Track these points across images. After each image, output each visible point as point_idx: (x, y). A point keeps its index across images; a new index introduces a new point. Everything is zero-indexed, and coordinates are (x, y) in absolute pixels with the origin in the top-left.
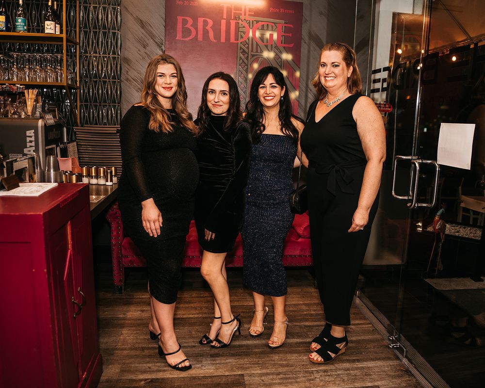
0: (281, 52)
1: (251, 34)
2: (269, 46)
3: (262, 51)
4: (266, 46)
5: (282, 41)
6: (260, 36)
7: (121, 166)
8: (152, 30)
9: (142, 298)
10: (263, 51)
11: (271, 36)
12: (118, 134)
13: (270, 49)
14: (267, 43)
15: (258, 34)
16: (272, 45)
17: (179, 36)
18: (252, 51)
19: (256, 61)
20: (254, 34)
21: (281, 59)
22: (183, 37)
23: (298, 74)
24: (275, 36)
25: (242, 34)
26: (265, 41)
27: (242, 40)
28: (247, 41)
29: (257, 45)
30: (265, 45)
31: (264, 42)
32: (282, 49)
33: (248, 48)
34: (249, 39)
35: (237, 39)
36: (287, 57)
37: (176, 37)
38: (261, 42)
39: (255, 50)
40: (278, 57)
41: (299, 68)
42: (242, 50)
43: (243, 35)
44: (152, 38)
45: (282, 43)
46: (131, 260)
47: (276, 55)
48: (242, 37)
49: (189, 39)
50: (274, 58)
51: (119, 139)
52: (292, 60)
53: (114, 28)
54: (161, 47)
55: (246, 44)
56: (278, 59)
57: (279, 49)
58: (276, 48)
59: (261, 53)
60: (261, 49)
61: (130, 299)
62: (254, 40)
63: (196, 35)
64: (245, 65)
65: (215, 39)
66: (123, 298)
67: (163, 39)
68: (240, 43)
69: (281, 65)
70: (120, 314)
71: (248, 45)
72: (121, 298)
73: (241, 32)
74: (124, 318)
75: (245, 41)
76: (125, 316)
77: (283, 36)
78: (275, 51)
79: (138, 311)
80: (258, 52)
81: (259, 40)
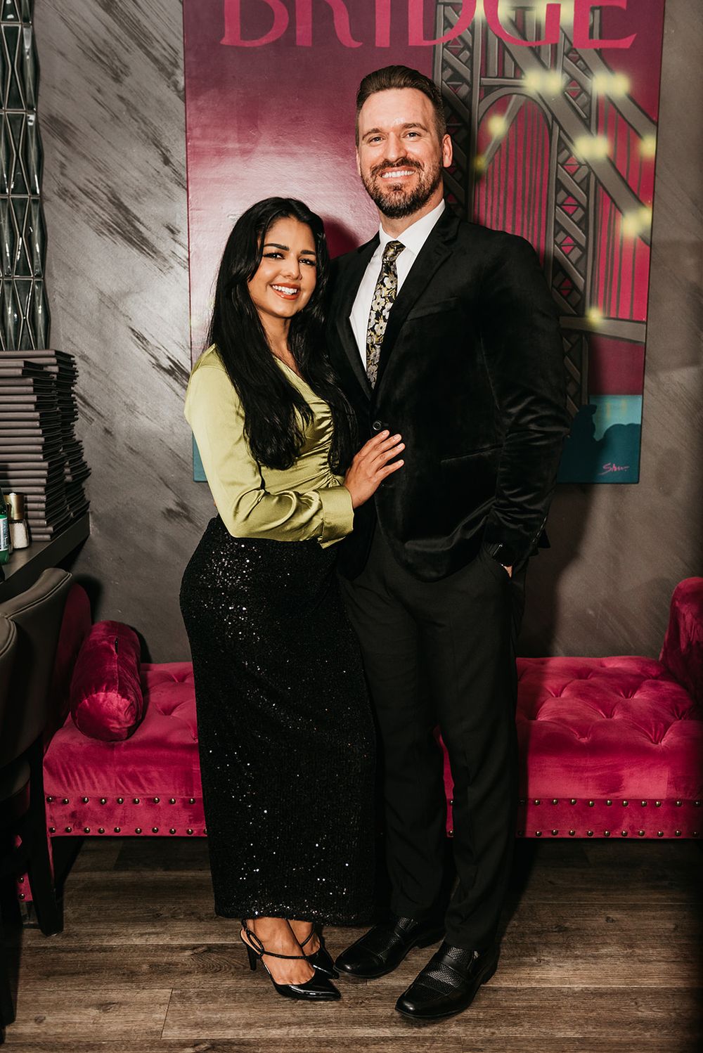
0: (587, 70)
1: (480, 11)
2: (547, 52)
3: (519, 72)
4: (536, 52)
5: (592, 29)
6: (512, 14)
8: (140, 16)
9: (111, 949)
10: (522, 72)
11: (554, 11)
12: (29, 381)
13: (548, 61)
14: (538, 37)
15: (505, 9)
16: (555, 48)
17: (231, 36)
18: (485, 73)
19: (500, 106)
20: (491, 7)
21: (590, 97)
22: (244, 36)
23: (648, 147)
24: (568, 12)
25: (450, 11)
26: (531, 34)
27: (452, 34)
28: (467, 35)
29: (503, 48)
30: (532, 48)
31: (528, 36)
32: (589, 54)
33: (470, 63)
34: (472, 31)
35: (431, 33)
36: (611, 85)
37: (222, 36)
38: (516, 36)
39: (493, 68)
40: (576, 88)
41: (657, 124)
42: (449, 72)
43: (454, 18)
44: (141, 46)
45: (591, 36)
46: (73, 815)
47: (573, 80)
48: (448, 24)
49: (264, 41)
50: (564, 93)
51: (34, 398)
52: (631, 97)
53: (10, 14)
54: (173, 74)
55: (463, 49)
56: (578, 97)
57: (581, 58)
58: (570, 55)
59: (515, 78)
60: (516, 65)
61: (69, 952)
62: (490, 33)
63: (289, 26)
64: (459, 124)
65: (354, 37)
66: (45, 948)
67: (179, 46)
68: (443, 47)
69: (589, 118)
70: (25, 1021)
71: (471, 50)
72: (37, 948)
73: (445, 4)
74: (37, 1039)
75: (460, 37)
76: (39, 1031)
77: (596, 8)
78: (568, 69)
79: (90, 1009)
80: (507, 75)
81: (511, 32)
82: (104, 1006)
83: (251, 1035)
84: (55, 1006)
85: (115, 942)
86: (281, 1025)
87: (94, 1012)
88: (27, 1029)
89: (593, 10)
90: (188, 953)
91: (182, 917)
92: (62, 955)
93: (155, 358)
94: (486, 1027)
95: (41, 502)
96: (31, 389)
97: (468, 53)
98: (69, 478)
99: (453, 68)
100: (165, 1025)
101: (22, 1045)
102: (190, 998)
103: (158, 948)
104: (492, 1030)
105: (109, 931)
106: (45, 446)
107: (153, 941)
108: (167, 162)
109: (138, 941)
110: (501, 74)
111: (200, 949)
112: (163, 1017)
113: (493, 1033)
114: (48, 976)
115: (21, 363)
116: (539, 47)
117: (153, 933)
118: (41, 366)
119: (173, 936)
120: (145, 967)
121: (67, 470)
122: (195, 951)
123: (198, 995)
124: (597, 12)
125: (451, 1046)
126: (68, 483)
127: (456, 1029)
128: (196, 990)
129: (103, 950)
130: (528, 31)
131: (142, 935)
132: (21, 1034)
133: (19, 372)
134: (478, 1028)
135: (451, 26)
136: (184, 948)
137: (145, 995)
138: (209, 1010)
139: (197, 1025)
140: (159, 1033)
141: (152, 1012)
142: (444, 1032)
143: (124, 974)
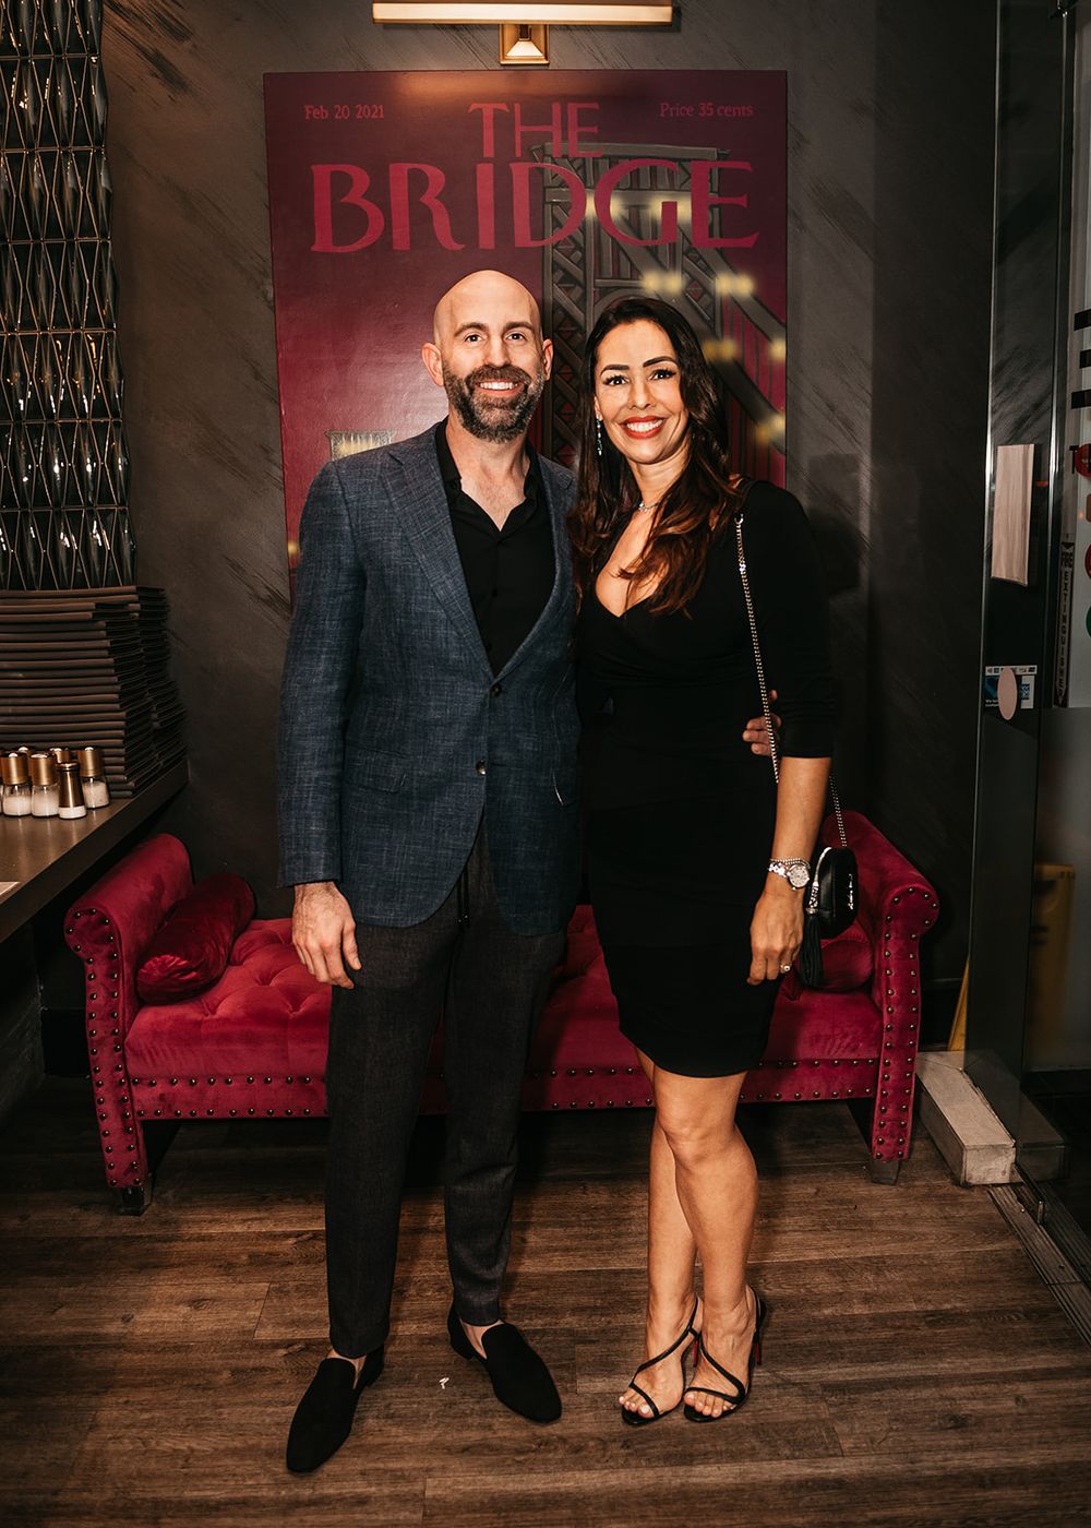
0: (710, 271)
1: (591, 208)
2: (664, 251)
3: (636, 273)
4: (653, 252)
5: (711, 228)
6: (625, 213)
7: (119, 741)
8: (225, 225)
9: (210, 1238)
10: (639, 273)
11: (669, 209)
12: (102, 623)
13: (667, 262)
14: (655, 237)
15: (616, 208)
16: (673, 246)
17: (322, 242)
18: (599, 273)
20: (603, 206)
21: (713, 297)
22: (336, 242)
23: (778, 350)
24: (684, 210)
25: (558, 211)
26: (647, 232)
27: (561, 235)
28: (579, 237)
29: (617, 248)
30: (647, 248)
31: (644, 235)
32: (710, 254)
33: (582, 263)
34: (583, 230)
35: (538, 233)
36: (734, 285)
37: (312, 244)
38: (632, 238)
39: (609, 268)
40: (698, 288)
41: (785, 326)
42: (560, 274)
43: (562, 217)
44: (228, 257)
45: (711, 235)
46: (162, 1097)
47: (693, 281)
48: (557, 224)
49: (357, 246)
50: (685, 293)
51: (107, 643)
52: (756, 297)
53: (87, 230)
54: (262, 283)
55: (574, 251)
56: (700, 298)
57: (701, 257)
58: (690, 255)
59: (631, 279)
60: (632, 265)
61: (165, 1242)
62: (602, 231)
63: (385, 230)
64: (573, 329)
65: (456, 238)
66: (141, 1237)
67: (267, 254)
68: (553, 248)
69: (713, 320)
70: (112, 1320)
71: (583, 250)
72: (132, 1237)
73: (553, 203)
74: (123, 1341)
75: (570, 237)
76: (126, 1331)
77: (715, 206)
78: (688, 269)
79: (181, 1306)
80: (623, 276)
81: (625, 232)
82: (196, 1303)
84: (145, 1303)
85: (215, 1230)
87: (184, 1309)
88: (114, 1328)
89: (711, 207)
90: (291, 1241)
91: (289, 1200)
92: (157, 1245)
93: (252, 588)
94: (602, 1315)
95: (120, 756)
96: (103, 633)
97: (579, 253)
98: (156, 725)
99: (564, 270)
100: (260, 1324)
101: (106, 1347)
102: (288, 1292)
103: (259, 1235)
104: (608, 1319)
105: (210, 1217)
106: (122, 694)
107: (256, 1228)
108: (257, 376)
109: (238, 1229)
110: (617, 275)
111: (305, 1237)
112: (258, 1314)
113: (609, 1322)
114: (141, 1269)
115: (92, 605)
116: (656, 247)
117: (256, 1219)
118: (124, 604)
119: (277, 1222)
120: (244, 1257)
121: (155, 716)
122: (300, 1238)
123: (297, 1289)
124: (716, 210)
125: (563, 1338)
126: (156, 730)
127: (570, 1319)
128: (296, 1283)
129: (202, 1238)
130: (643, 228)
131: (244, 1221)
132: (106, 1334)
133: (90, 614)
134: (593, 1318)
135: (561, 226)
136: (287, 1236)
137: (240, 1290)
138: (307, 1305)
139: (293, 1323)
140: (252, 1332)
141: (247, 1309)
142: (556, 1323)
143: (220, 1266)
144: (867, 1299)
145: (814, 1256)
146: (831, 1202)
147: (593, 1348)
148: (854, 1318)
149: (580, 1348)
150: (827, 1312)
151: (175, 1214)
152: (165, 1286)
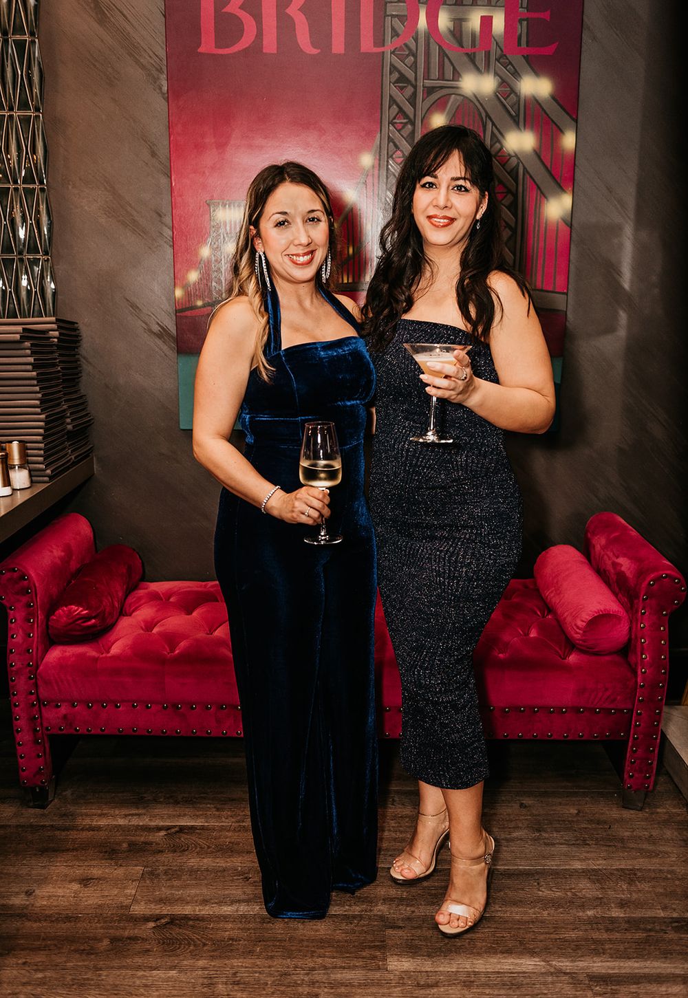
0: (517, 74)
1: (422, 22)
2: (481, 56)
3: (457, 75)
4: (472, 59)
5: (520, 37)
6: (451, 25)
7: (40, 438)
8: (128, 28)
9: (99, 828)
10: (460, 75)
11: (487, 22)
12: (27, 344)
13: (482, 66)
14: (473, 44)
15: (444, 21)
16: (488, 54)
17: (207, 45)
18: (427, 76)
19: (440, 105)
20: (432, 18)
21: (518, 96)
22: (218, 46)
23: (569, 140)
24: (499, 23)
25: (396, 22)
26: (467, 42)
27: (398, 42)
28: (412, 45)
29: (443, 54)
30: (467, 54)
31: (465, 44)
32: (517, 60)
33: (414, 67)
34: (416, 40)
35: (380, 41)
36: (536, 86)
37: (199, 45)
38: (456, 45)
39: (435, 72)
40: (506, 90)
41: (576, 121)
42: (396, 75)
43: (400, 28)
44: (130, 55)
45: (519, 44)
46: (65, 717)
47: (503, 83)
48: (395, 33)
49: (235, 49)
50: (496, 93)
51: (31, 360)
52: (554, 97)
53: (19, 29)
54: (158, 78)
55: (408, 56)
56: (508, 96)
57: (510, 63)
58: (501, 60)
59: (453, 80)
60: (454, 68)
61: (64, 830)
62: (432, 40)
63: (257, 36)
64: (405, 121)
65: (314, 45)
66: (44, 826)
67: (162, 54)
68: (391, 54)
69: (518, 115)
70: (17, 893)
71: (415, 56)
72: (38, 826)
73: (393, 16)
74: (25, 911)
75: (406, 45)
76: (28, 903)
77: (524, 20)
78: (499, 72)
79: (73, 884)
80: (446, 78)
81: (450, 40)
82: (85, 881)
83: (206, 911)
84: (43, 881)
85: (103, 822)
86: (232, 902)
87: (76, 886)
88: (17, 901)
89: (520, 21)
90: (163, 833)
91: (161, 800)
92: (57, 833)
93: (146, 324)
94: (407, 905)
95: (39, 449)
96: (28, 352)
97: (412, 58)
98: (70, 427)
99: (399, 72)
100: (135, 901)
101: (12, 915)
102: (159, 875)
103: (137, 828)
104: (413, 909)
105: (99, 811)
106: (42, 401)
107: (135, 821)
108: (153, 154)
109: (121, 822)
110: (442, 77)
111: (173, 830)
112: (134, 892)
113: (413, 912)
114: (43, 852)
115: (20, 328)
116: (474, 53)
117: (136, 815)
118: (45, 332)
119: (152, 817)
120: (125, 845)
121: (68, 420)
122: (169, 831)
123: (166, 873)
124: (525, 23)
125: (376, 923)
126: (69, 432)
127: (382, 908)
128: (165, 868)
129: (91, 829)
130: (464, 39)
131: (126, 816)
132: (12, 905)
133: (18, 337)
134: (401, 907)
135: (398, 35)
136: (159, 829)
137: (120, 872)
138: (173, 887)
139: (161, 901)
140: (128, 907)
141: (125, 888)
142: (371, 911)
143: (106, 852)
144: (622, 904)
145: (578, 865)
146: (590, 822)
147: (400, 933)
148: (613, 920)
149: (390, 932)
150: (590, 913)
151: (72, 808)
152: (59, 867)
